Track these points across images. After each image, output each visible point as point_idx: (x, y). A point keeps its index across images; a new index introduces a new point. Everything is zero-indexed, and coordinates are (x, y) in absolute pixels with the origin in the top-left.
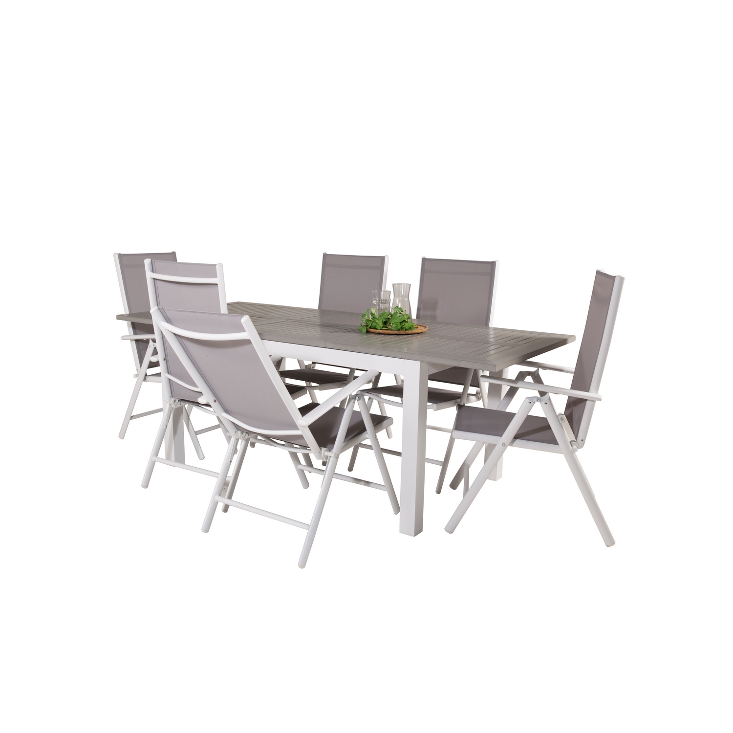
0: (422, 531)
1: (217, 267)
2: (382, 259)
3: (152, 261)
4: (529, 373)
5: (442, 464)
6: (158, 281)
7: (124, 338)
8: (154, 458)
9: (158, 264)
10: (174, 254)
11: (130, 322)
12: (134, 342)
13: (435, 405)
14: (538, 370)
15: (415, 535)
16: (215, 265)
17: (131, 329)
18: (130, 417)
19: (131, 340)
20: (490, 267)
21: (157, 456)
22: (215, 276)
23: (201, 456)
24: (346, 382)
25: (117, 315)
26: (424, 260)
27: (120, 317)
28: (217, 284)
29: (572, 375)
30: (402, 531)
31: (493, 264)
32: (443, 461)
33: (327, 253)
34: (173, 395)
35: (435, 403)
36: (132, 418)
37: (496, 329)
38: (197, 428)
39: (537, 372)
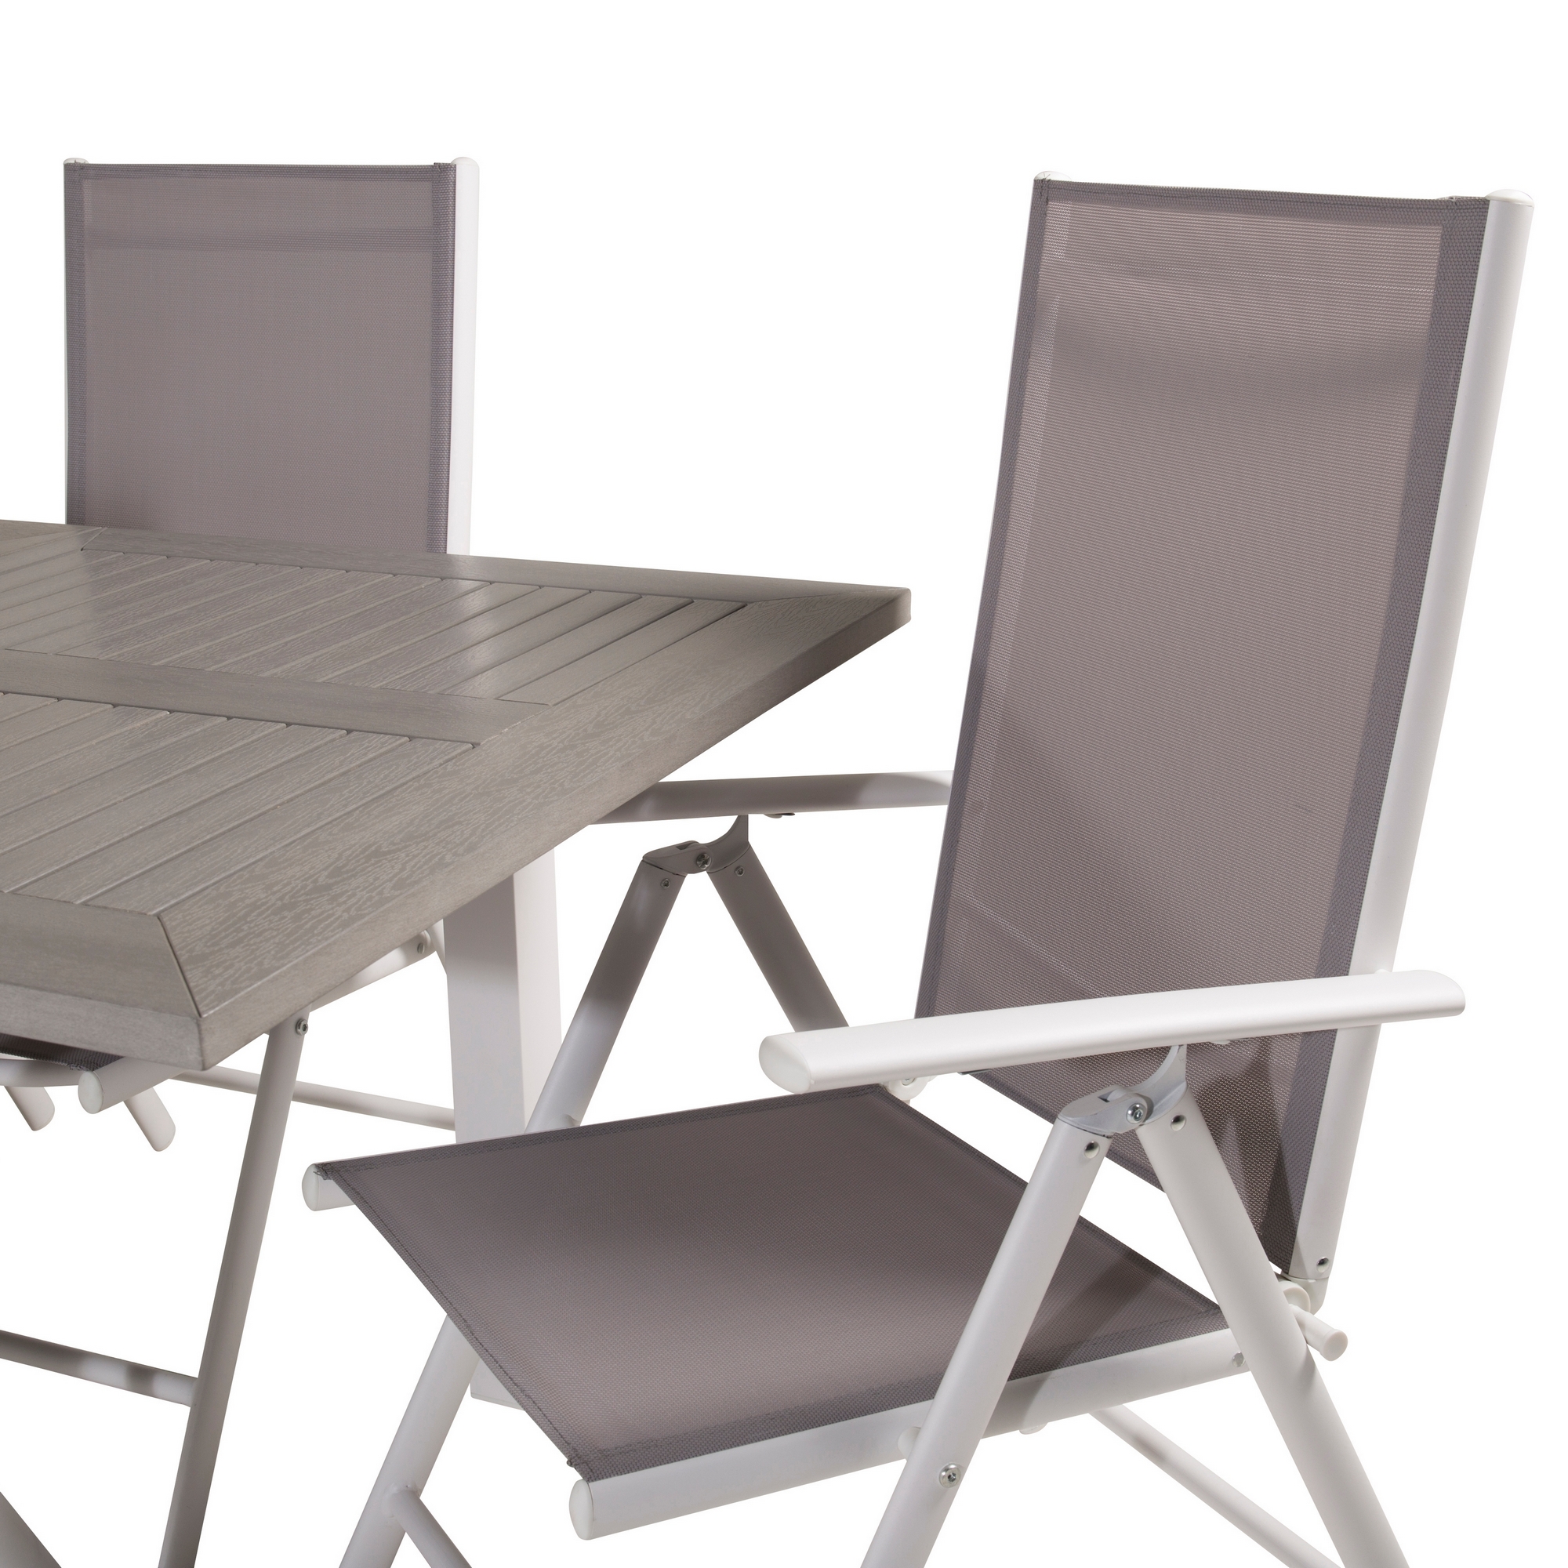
4: (693, 857)
14: (740, 829)
26: (77, 175)
29: (934, 818)
31: (437, 181)
39: (737, 840)
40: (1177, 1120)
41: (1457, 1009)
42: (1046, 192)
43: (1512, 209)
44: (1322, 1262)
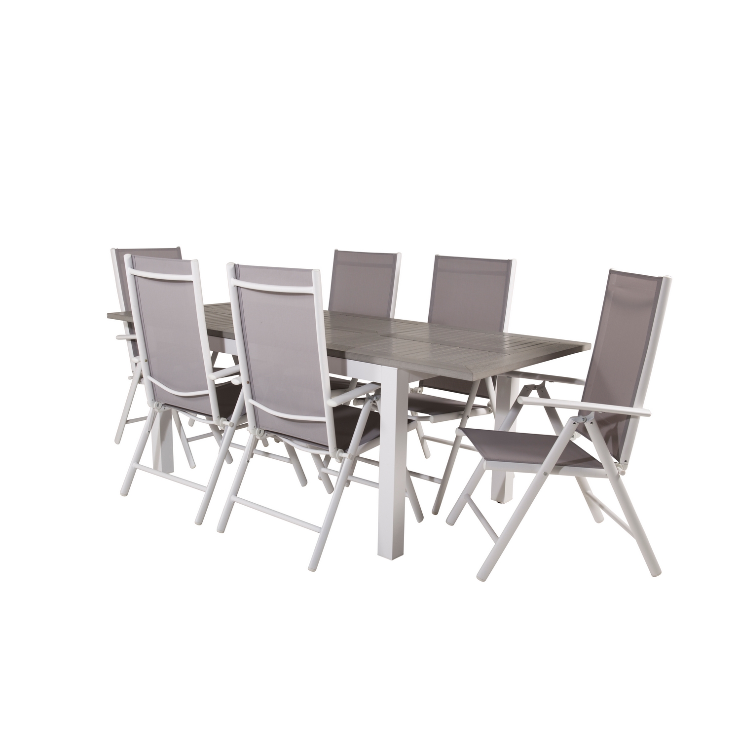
0: (402, 554)
1: (192, 264)
2: (394, 257)
3: (132, 256)
4: (534, 387)
5: (440, 482)
6: (138, 278)
7: (119, 337)
8: (135, 465)
9: (138, 259)
10: (178, 250)
11: (126, 322)
12: (130, 342)
13: (432, 417)
14: (544, 383)
15: (394, 558)
16: (190, 261)
17: (128, 329)
18: (125, 421)
19: (128, 340)
20: (507, 265)
21: (138, 463)
22: (190, 273)
23: (192, 465)
24: (347, 390)
25: (108, 314)
26: (438, 258)
27: (111, 316)
28: (192, 282)
29: (583, 387)
30: (380, 553)
31: (508, 263)
32: (442, 478)
33: (339, 250)
34: (156, 399)
35: (433, 415)
36: (127, 422)
37: (512, 336)
38: (189, 435)
39: (543, 385)
40: (592, 423)
41: (649, 415)
42: (611, 272)
43: (668, 280)
44: (626, 461)
